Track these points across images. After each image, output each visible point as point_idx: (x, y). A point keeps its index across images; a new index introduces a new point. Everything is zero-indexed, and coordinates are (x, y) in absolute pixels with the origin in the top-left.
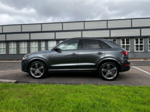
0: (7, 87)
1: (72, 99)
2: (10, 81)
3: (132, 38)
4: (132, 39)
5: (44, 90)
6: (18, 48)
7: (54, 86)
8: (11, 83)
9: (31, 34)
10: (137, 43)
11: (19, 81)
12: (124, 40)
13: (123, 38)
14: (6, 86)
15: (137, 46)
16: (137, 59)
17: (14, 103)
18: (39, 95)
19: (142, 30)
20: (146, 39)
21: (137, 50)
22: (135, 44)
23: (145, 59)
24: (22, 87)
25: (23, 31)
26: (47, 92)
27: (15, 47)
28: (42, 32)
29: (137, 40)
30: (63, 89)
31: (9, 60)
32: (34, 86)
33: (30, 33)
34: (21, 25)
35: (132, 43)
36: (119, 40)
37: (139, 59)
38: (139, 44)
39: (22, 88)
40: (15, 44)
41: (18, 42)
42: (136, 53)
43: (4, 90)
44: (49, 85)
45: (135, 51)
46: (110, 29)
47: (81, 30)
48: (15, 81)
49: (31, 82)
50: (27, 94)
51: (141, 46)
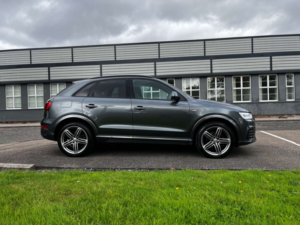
0: (18, 178)
1: (169, 200)
2: (21, 165)
3: (255, 74)
4: (255, 77)
5: (101, 184)
6: (24, 98)
7: (118, 173)
8: (24, 169)
9: (52, 69)
10: (264, 84)
11: (38, 165)
12: (238, 80)
13: (236, 76)
14: (16, 177)
15: (265, 91)
16: (264, 116)
17: (44, 213)
18: (93, 194)
19: (274, 58)
20: (281, 77)
21: (265, 98)
22: (261, 87)
23: (281, 116)
24: (51, 178)
25: (34, 62)
26: (108, 187)
27: (19, 95)
28: (73, 64)
29: (264, 79)
30: (141, 180)
31: (7, 123)
32: (76, 175)
33: (49, 66)
34: (30, 50)
35: (255, 85)
36: (228, 78)
37: (269, 116)
38: (268, 87)
39: (53, 181)
40: (19, 89)
41: (24, 85)
42: (262, 106)
43: (16, 187)
44: (107, 172)
45: (261, 101)
46: (212, 58)
47: (154, 61)
48: (32, 165)
49: (65, 166)
50: (68, 193)
51: (272, 91)
